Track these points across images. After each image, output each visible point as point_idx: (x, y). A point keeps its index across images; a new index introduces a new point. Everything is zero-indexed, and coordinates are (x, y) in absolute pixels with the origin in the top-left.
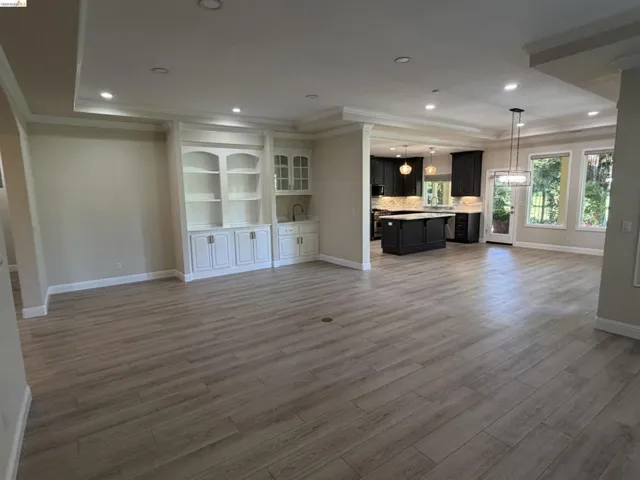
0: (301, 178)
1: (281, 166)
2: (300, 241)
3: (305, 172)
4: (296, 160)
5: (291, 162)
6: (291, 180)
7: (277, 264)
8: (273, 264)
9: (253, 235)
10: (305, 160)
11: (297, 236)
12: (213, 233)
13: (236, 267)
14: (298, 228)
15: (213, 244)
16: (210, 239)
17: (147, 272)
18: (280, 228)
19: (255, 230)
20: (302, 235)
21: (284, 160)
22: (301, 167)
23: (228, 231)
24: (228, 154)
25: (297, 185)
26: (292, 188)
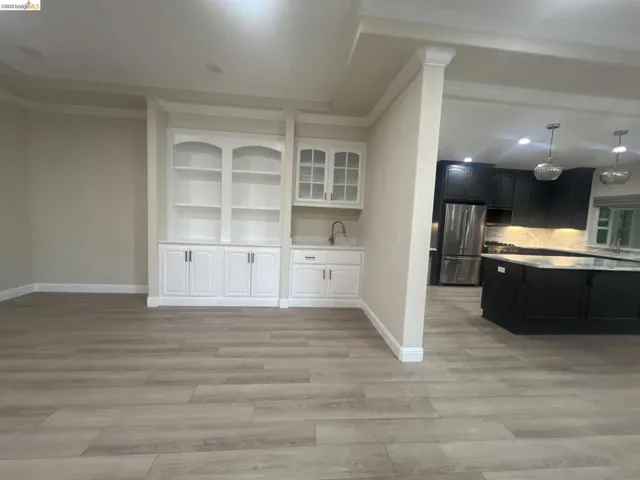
0: (346, 184)
1: (313, 165)
2: (327, 275)
3: (353, 176)
4: (340, 158)
5: (330, 160)
6: (329, 188)
7: (285, 304)
8: (279, 302)
9: (251, 258)
10: (354, 158)
11: (323, 267)
12: (192, 248)
13: (222, 298)
14: (325, 256)
15: (192, 263)
16: (188, 256)
17: (136, 283)
18: (296, 252)
19: (255, 250)
20: (333, 268)
21: (320, 156)
22: (346, 168)
23: (215, 248)
24: (236, 147)
25: (337, 193)
26: (329, 197)
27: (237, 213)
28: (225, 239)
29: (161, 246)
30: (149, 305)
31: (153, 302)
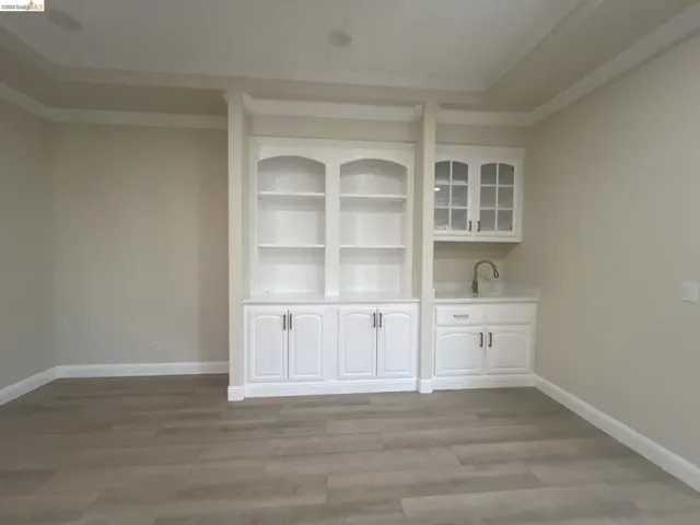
0: (497, 208)
1: (452, 183)
2: (485, 340)
3: (506, 195)
4: (487, 172)
5: (474, 175)
6: (473, 211)
7: (427, 387)
8: (418, 383)
9: (377, 320)
10: (507, 171)
11: (480, 329)
12: (292, 309)
13: (336, 382)
14: (481, 312)
15: (292, 332)
16: (287, 322)
17: (201, 360)
18: (439, 308)
19: (382, 308)
20: (493, 329)
21: (461, 170)
22: (497, 186)
23: (325, 307)
24: (344, 161)
25: (485, 221)
26: (475, 226)
27: (347, 254)
28: (331, 293)
29: (246, 308)
30: (230, 398)
31: (236, 393)
